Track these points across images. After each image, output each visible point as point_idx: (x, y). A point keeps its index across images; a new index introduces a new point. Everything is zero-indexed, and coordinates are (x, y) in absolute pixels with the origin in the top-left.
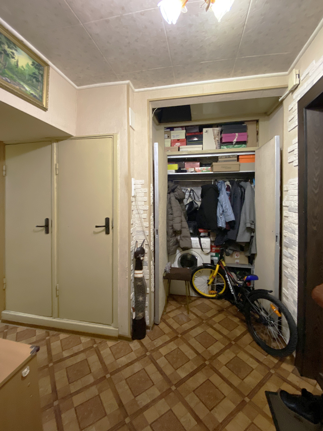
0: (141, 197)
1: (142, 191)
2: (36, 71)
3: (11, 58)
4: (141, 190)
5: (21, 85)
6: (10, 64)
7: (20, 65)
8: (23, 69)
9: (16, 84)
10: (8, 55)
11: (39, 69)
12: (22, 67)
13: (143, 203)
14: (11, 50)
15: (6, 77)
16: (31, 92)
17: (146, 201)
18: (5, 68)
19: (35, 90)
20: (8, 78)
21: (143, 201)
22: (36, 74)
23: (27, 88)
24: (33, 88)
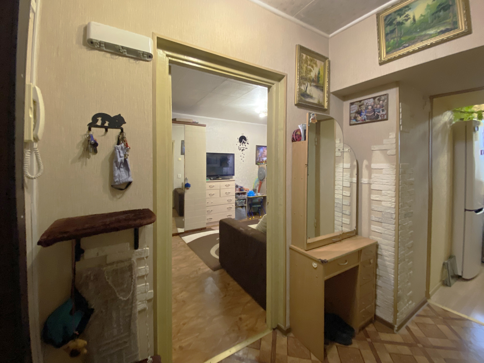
3: (406, 22)
5: (421, 36)
6: (406, 28)
7: (417, 18)
9: (416, 40)
10: (402, 23)
14: (404, 15)
15: (403, 44)
16: (439, 31)
18: (400, 38)
19: (445, 23)
20: (405, 43)
22: (443, 4)
23: (432, 32)
24: (442, 22)
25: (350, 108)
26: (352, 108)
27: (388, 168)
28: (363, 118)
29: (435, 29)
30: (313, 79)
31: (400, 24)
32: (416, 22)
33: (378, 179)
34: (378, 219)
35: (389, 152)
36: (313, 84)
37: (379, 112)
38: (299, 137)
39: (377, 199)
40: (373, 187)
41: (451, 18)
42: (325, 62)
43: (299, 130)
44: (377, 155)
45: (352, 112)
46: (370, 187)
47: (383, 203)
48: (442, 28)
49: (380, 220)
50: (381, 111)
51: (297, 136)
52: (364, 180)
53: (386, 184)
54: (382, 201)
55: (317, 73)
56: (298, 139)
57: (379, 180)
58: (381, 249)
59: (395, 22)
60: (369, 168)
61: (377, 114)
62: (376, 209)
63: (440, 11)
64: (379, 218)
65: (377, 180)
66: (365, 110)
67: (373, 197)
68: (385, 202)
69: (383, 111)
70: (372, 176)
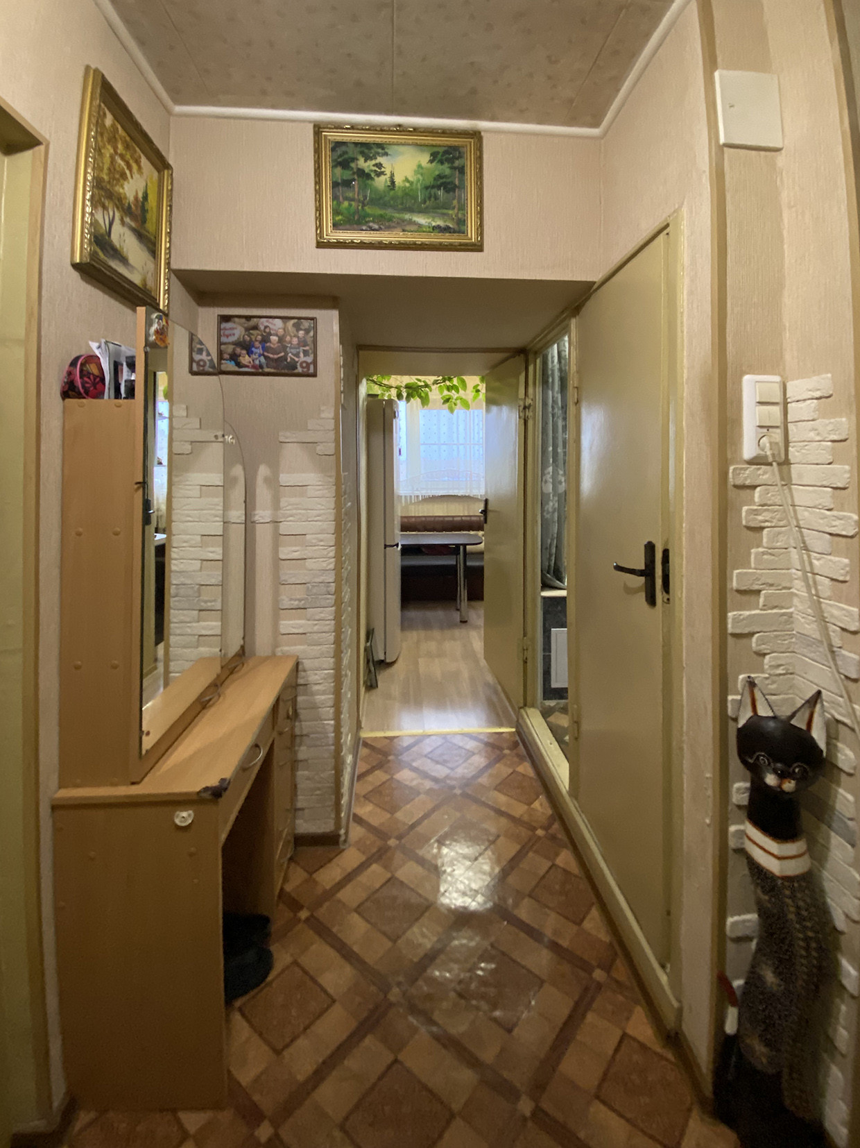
0: (817, 464)
1: (818, 434)
2: (445, 169)
3: (376, 178)
4: (814, 429)
5: (403, 221)
6: (375, 190)
7: (399, 180)
8: (407, 185)
9: (393, 224)
10: (368, 176)
11: (451, 161)
12: (407, 180)
13: (826, 497)
14: (374, 162)
15: (369, 222)
16: (434, 224)
17: (840, 485)
18: (364, 205)
19: (444, 214)
20: (373, 222)
21: (825, 483)
22: (445, 177)
23: (422, 220)
24: (440, 211)
25: (219, 329)
26: (225, 329)
27: (320, 483)
28: (257, 362)
29: (428, 218)
30: (129, 207)
31: (363, 174)
32: (396, 189)
33: (296, 509)
34: (296, 603)
35: (320, 449)
36: (127, 220)
37: (297, 355)
38: (94, 385)
39: (296, 555)
40: (284, 528)
41: (456, 211)
42: (162, 173)
43: (93, 359)
44: (292, 454)
45: (224, 339)
46: (276, 529)
47: (309, 564)
48: (440, 223)
49: (302, 604)
50: (302, 355)
51: (86, 379)
52: (263, 514)
53: (316, 519)
54: (305, 559)
55: (140, 195)
56: (92, 389)
57: (300, 511)
58: (305, 671)
59: (353, 165)
60: (273, 482)
61: (291, 358)
62: (291, 581)
63: (439, 187)
64: (300, 600)
65: (294, 511)
66: (260, 342)
67: (284, 552)
68: (314, 560)
69: (306, 354)
70: (282, 504)
